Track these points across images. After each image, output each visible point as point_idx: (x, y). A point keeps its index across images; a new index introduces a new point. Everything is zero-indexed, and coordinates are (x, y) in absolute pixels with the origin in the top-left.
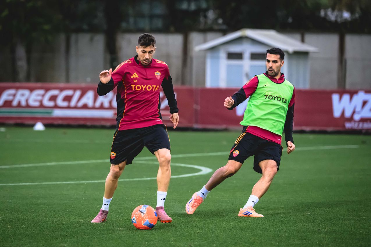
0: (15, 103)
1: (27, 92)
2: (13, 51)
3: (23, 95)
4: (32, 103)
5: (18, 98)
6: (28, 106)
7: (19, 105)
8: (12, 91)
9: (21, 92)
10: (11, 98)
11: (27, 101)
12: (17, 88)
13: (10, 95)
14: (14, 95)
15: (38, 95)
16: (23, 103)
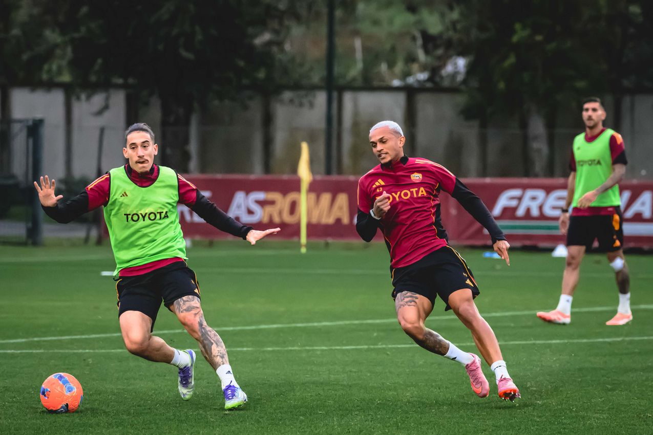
0: (521, 212)
1: (540, 194)
2: (524, 125)
3: (534, 198)
4: (548, 212)
5: (526, 203)
6: (542, 217)
7: (528, 215)
8: (516, 193)
9: (530, 193)
10: (514, 203)
11: (541, 208)
12: (525, 187)
13: (513, 198)
14: (520, 199)
15: (560, 198)
16: (535, 212)
